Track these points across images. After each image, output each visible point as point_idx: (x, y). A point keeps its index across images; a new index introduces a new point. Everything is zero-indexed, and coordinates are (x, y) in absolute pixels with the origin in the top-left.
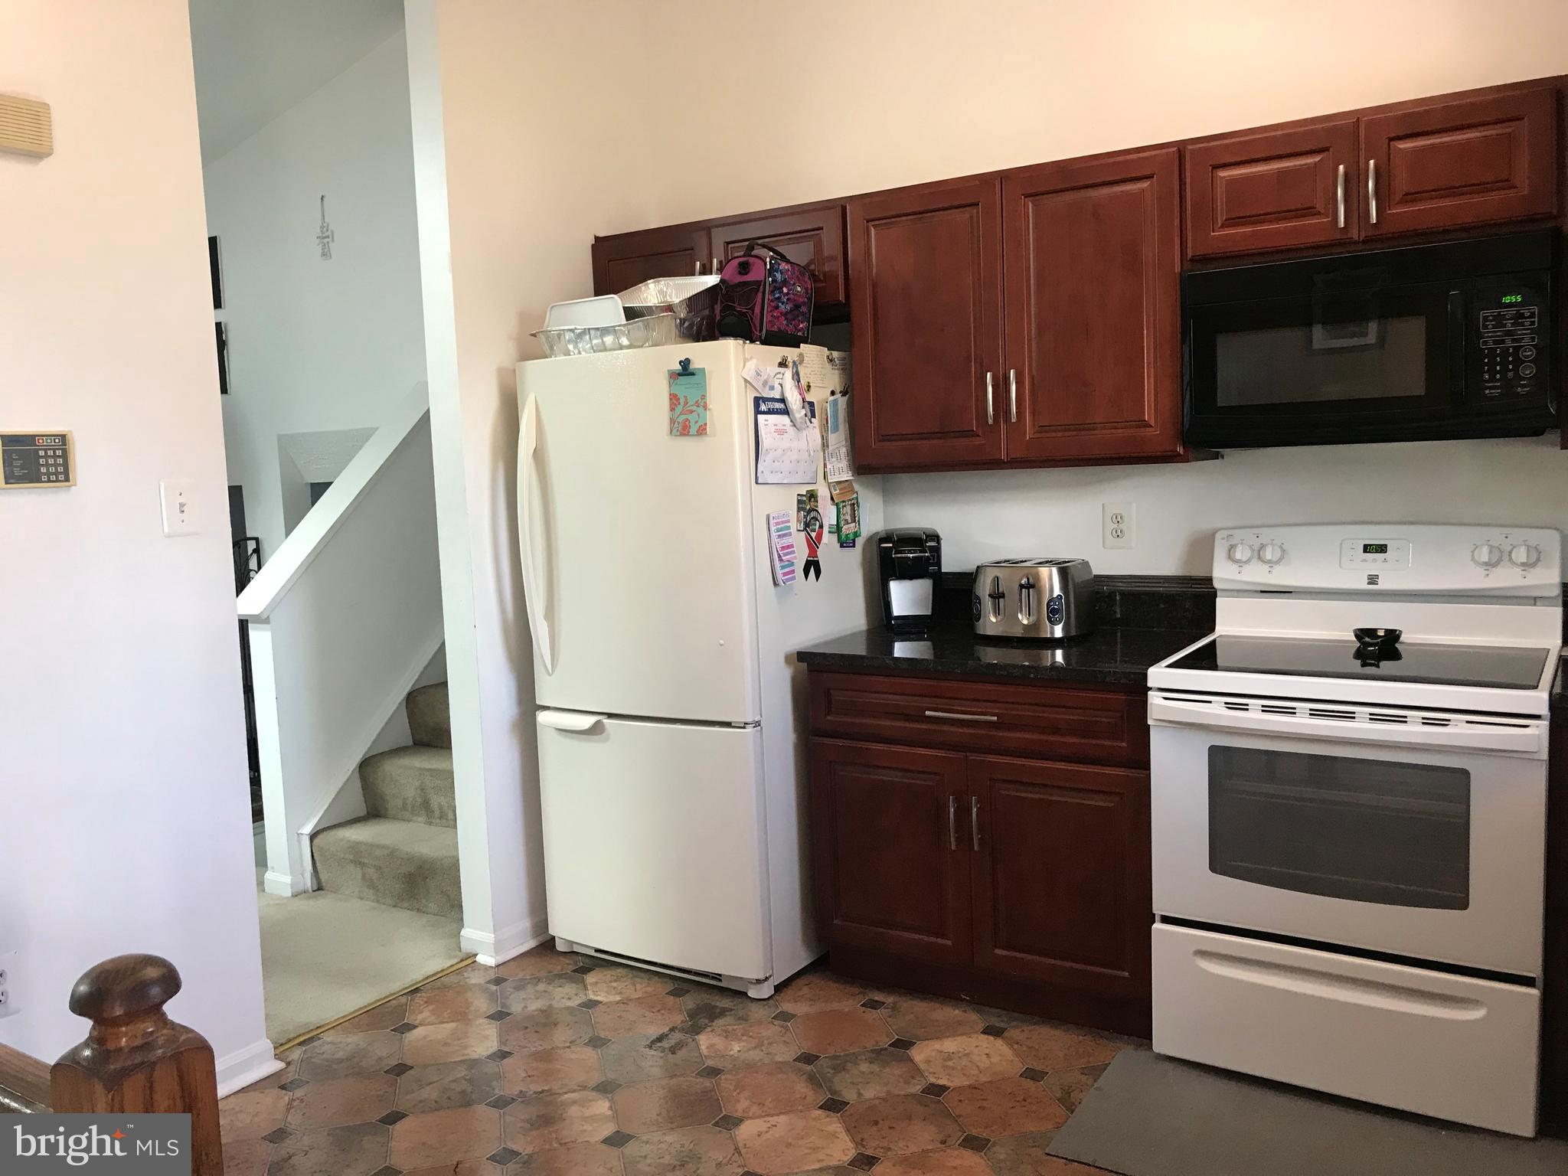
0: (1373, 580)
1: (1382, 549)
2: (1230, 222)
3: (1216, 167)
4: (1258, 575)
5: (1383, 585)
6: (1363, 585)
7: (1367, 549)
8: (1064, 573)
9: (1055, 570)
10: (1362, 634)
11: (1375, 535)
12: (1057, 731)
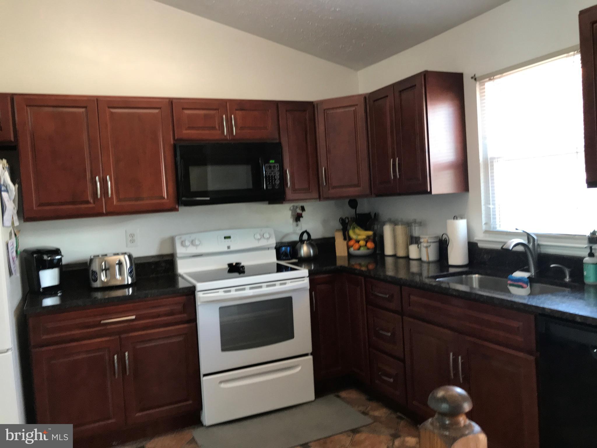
0: (229, 247)
1: (229, 237)
2: (189, 128)
3: (183, 109)
4: (193, 250)
5: (232, 249)
6: (226, 249)
7: (225, 238)
8: (130, 257)
9: (126, 257)
10: (230, 265)
11: (227, 233)
12: (159, 316)
